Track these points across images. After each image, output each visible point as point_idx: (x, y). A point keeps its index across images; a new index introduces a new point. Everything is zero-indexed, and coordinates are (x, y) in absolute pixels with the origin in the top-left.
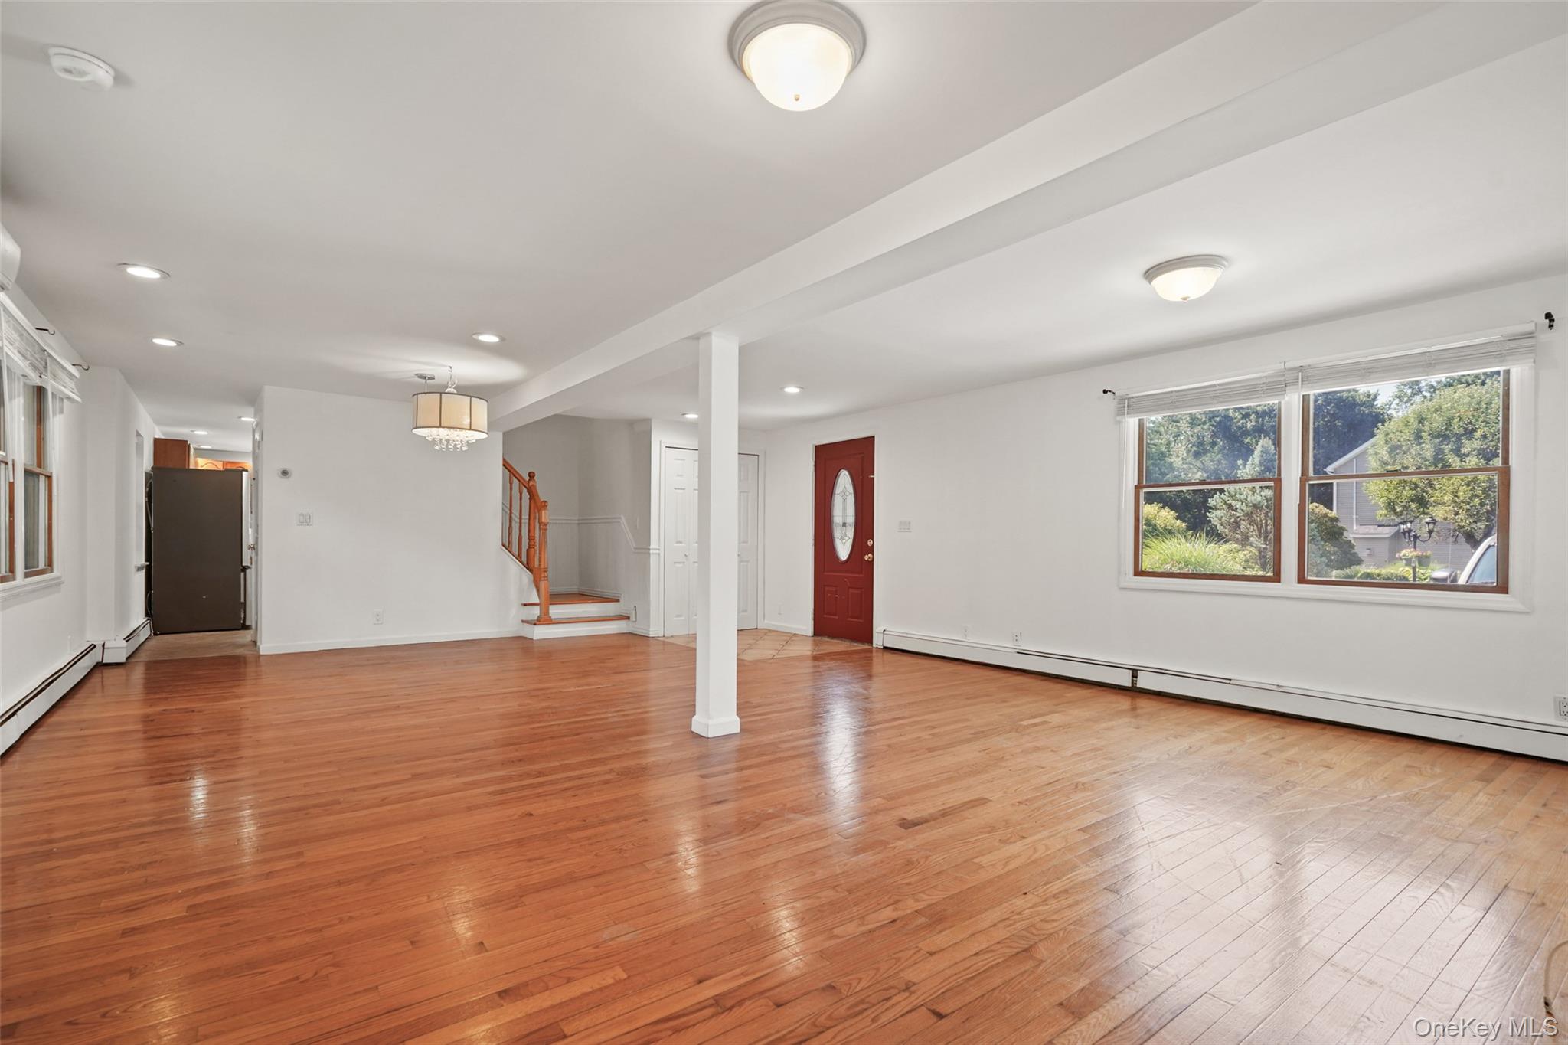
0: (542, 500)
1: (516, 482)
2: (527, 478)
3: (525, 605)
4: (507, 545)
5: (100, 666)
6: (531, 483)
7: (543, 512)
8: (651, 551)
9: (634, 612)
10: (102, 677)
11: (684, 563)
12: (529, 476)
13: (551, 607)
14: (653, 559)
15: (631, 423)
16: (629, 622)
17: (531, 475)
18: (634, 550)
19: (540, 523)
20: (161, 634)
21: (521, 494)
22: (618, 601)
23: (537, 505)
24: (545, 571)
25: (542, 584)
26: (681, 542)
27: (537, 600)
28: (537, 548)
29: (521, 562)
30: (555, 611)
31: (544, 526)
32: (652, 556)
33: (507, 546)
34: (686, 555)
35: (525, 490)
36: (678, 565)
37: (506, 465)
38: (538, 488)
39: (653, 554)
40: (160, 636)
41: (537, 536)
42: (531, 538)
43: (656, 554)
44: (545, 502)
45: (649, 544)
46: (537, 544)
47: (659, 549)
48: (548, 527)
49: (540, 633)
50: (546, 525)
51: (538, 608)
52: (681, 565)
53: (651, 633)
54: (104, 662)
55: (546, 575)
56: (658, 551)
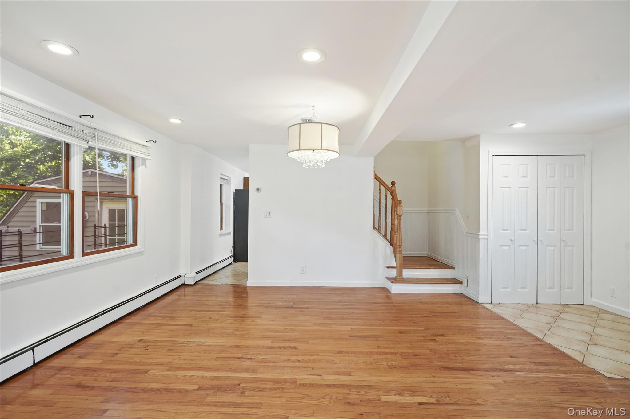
0: (399, 200)
1: (383, 189)
2: (390, 186)
3: (388, 267)
4: (377, 227)
5: (183, 285)
6: (393, 189)
7: (398, 207)
8: (480, 237)
9: (466, 280)
10: (185, 290)
11: (509, 246)
12: (392, 184)
13: (404, 270)
14: (482, 243)
15: (464, 140)
16: (462, 286)
17: (393, 184)
18: (465, 234)
19: (397, 215)
20: (238, 262)
21: (386, 196)
22: (454, 268)
23: (396, 203)
24: (400, 247)
25: (398, 255)
26: (507, 230)
27: (394, 265)
28: (395, 230)
29: (387, 239)
30: (407, 273)
31: (399, 217)
32: (480, 240)
33: (377, 229)
34: (511, 240)
35: (389, 193)
36: (504, 248)
37: (376, 177)
38: (397, 192)
39: (482, 238)
40: (237, 263)
41: (396, 222)
42: (392, 224)
43: (485, 239)
44: (400, 201)
45: (478, 230)
46: (396, 228)
47: (487, 235)
48: (402, 217)
49: (396, 288)
50: (400, 216)
51: (395, 270)
52: (507, 248)
53: (479, 299)
54: (185, 284)
55: (400, 250)
56: (486, 237)
